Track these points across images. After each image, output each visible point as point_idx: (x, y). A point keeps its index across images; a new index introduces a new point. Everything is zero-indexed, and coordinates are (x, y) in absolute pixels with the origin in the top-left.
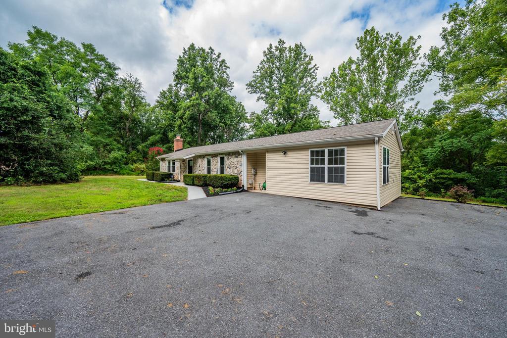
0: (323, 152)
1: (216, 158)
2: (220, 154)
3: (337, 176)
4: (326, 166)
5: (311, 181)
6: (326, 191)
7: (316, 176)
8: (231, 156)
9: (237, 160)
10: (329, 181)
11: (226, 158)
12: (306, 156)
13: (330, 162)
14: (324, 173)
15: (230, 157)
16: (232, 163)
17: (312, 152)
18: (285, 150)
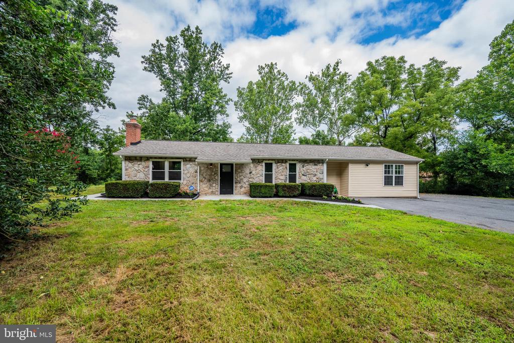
0: (392, 166)
1: (283, 164)
2: (290, 160)
3: (399, 181)
4: (394, 175)
5: (385, 185)
6: (394, 191)
7: (388, 182)
8: (308, 163)
9: (317, 168)
10: (395, 185)
11: (299, 166)
12: (381, 168)
13: (396, 173)
14: (392, 179)
15: (306, 165)
16: (308, 171)
17: (386, 166)
18: (367, 163)
